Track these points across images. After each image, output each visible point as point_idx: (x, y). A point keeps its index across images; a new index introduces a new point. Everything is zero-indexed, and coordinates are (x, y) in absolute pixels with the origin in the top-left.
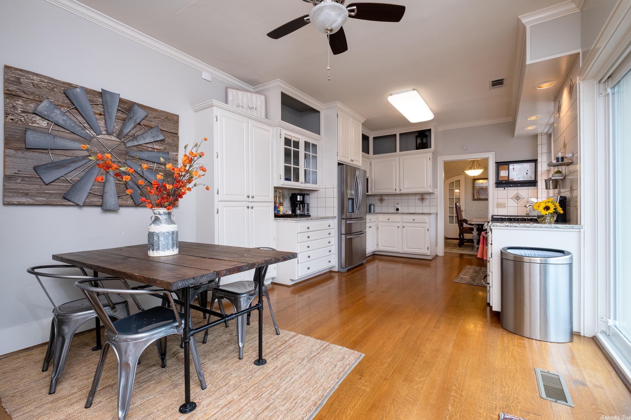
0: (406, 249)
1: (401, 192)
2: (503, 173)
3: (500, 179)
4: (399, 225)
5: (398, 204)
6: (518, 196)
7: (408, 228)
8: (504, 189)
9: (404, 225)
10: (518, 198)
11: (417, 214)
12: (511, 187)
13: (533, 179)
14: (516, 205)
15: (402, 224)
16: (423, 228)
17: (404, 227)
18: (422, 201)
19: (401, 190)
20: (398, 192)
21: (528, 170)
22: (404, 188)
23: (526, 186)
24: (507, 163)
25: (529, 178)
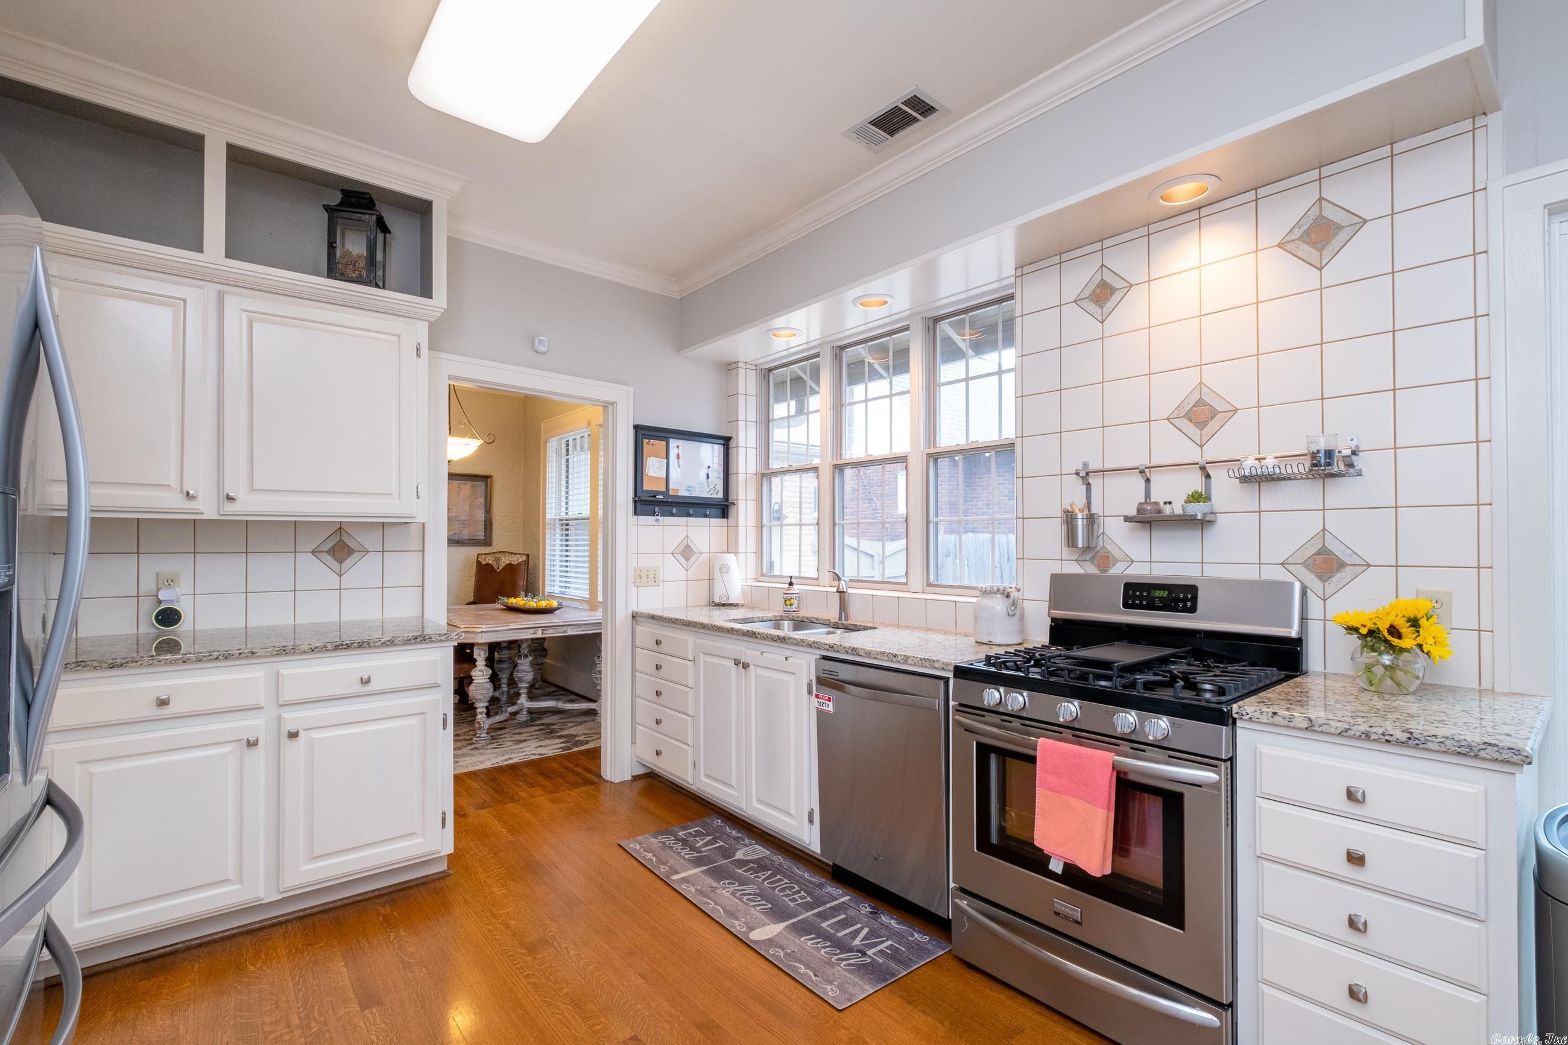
0: (303, 868)
1: (230, 508)
2: (654, 467)
3: (647, 486)
4: (256, 725)
5: (170, 582)
6: (687, 546)
7: (316, 735)
8: (657, 520)
9: (293, 718)
10: (687, 552)
11: (384, 644)
12: (672, 515)
13: (720, 495)
14: (681, 573)
15: (279, 719)
16: (413, 721)
17: (293, 735)
18: (341, 562)
19: (230, 499)
20: (207, 508)
21: (709, 467)
22: (252, 489)
23: (706, 516)
24: (664, 434)
25: (712, 491)
